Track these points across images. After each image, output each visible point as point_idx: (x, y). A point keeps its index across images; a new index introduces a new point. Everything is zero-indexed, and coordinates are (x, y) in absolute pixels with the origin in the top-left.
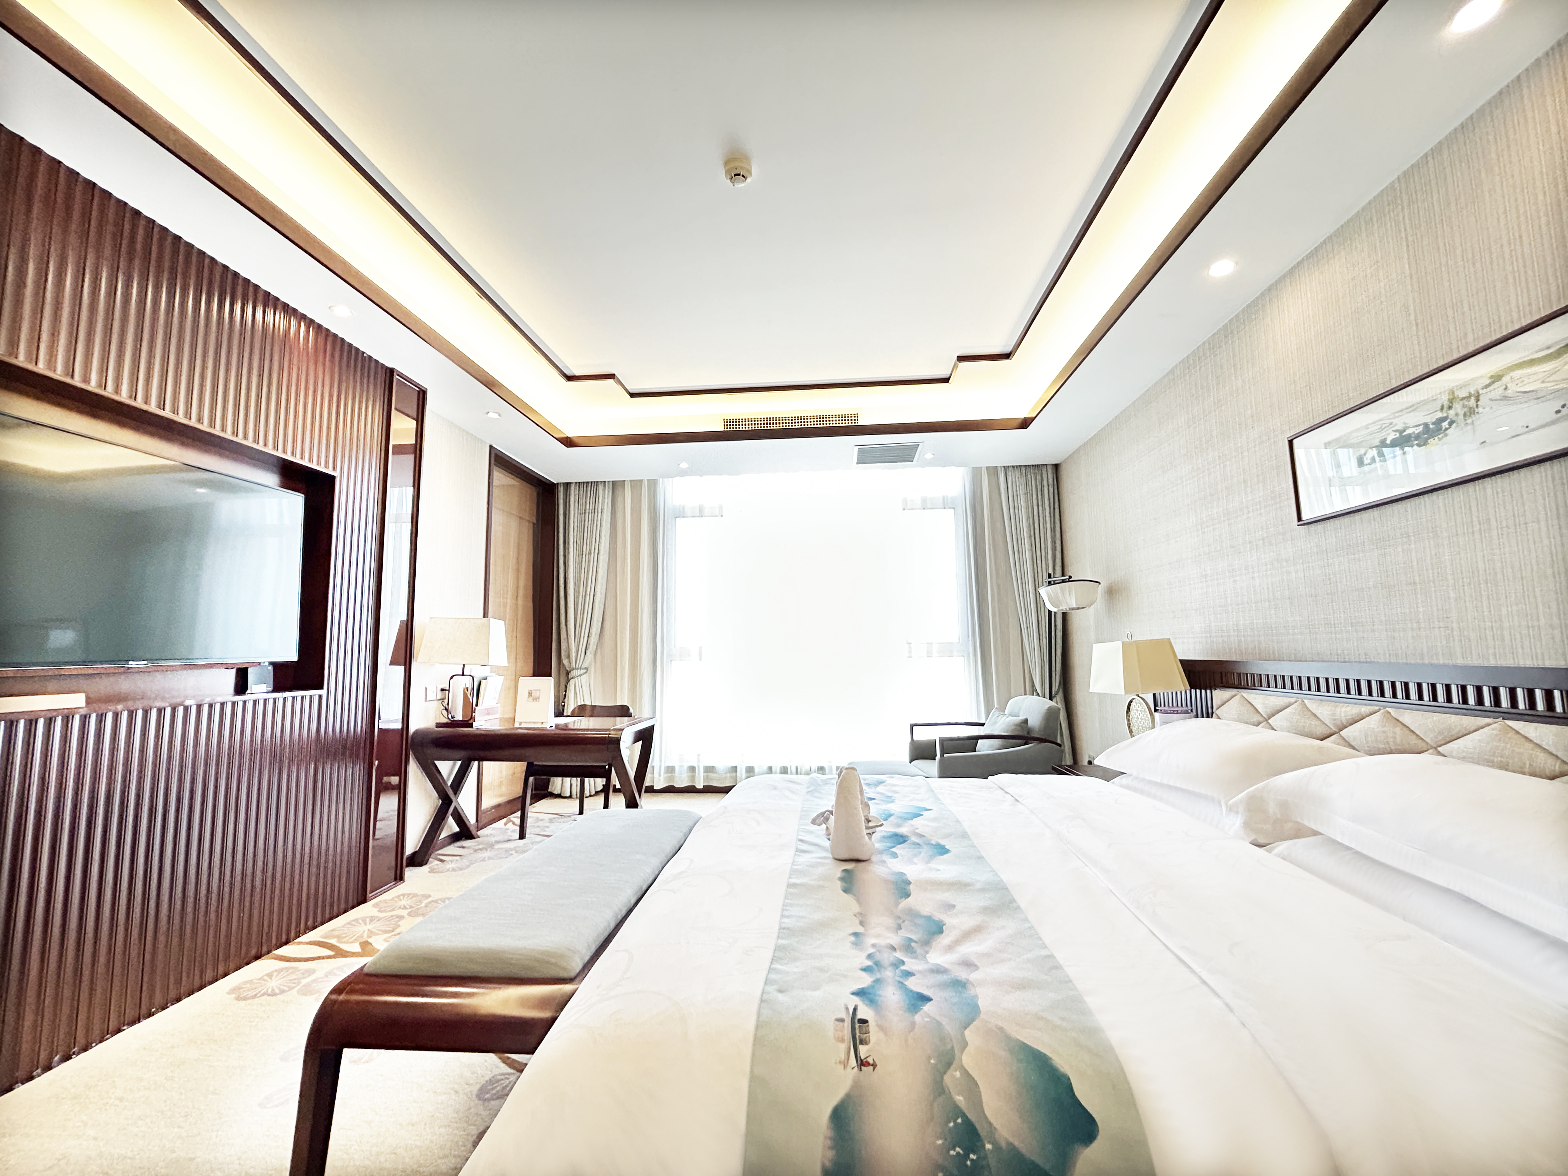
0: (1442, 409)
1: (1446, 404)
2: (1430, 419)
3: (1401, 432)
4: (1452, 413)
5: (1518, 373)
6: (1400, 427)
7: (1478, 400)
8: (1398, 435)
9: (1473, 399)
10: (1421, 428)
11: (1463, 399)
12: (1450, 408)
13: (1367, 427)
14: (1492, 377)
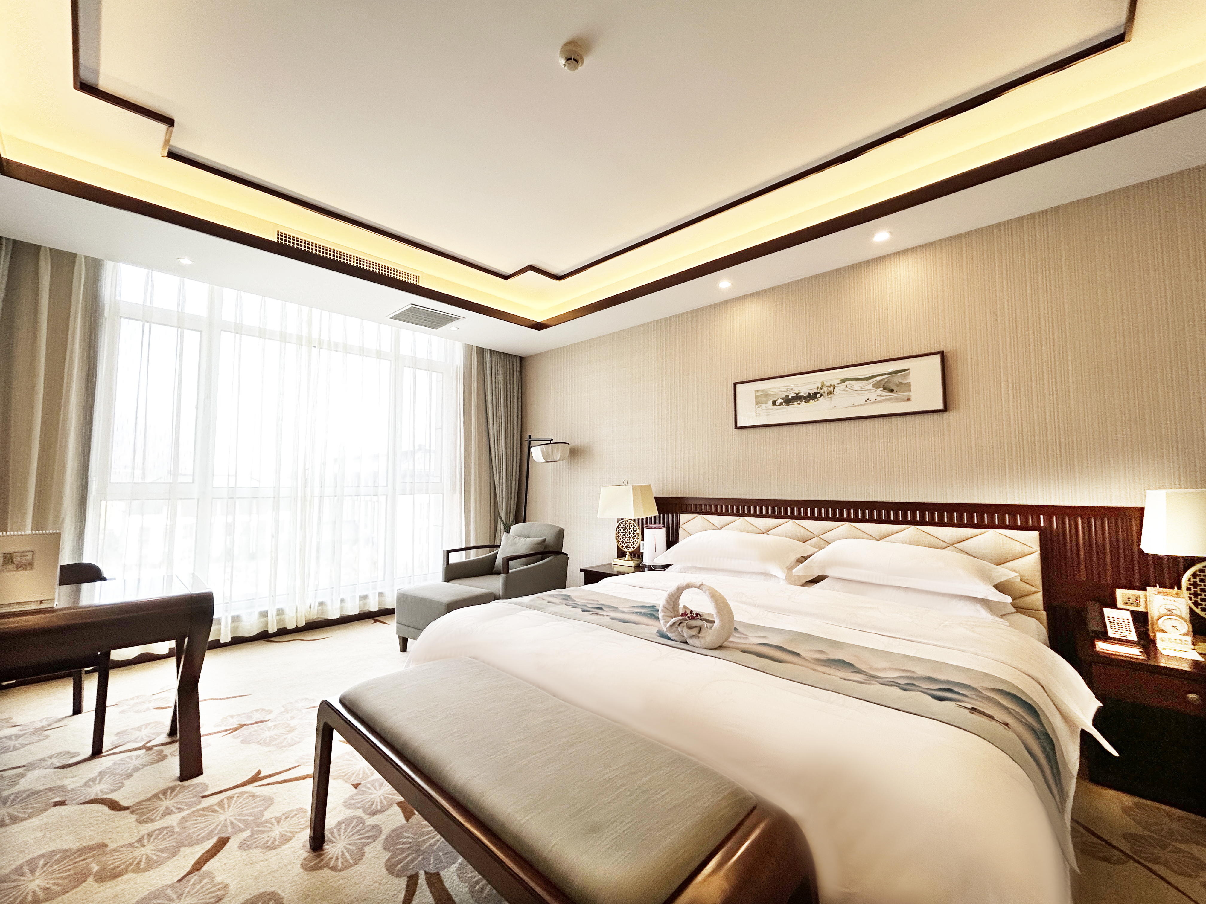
0: (818, 388)
1: (820, 386)
2: (812, 392)
3: (797, 394)
4: (822, 391)
5: (851, 382)
6: (797, 392)
7: (834, 388)
8: (795, 395)
9: (832, 388)
10: (807, 395)
11: (827, 386)
12: (821, 389)
13: (779, 388)
14: (841, 380)
